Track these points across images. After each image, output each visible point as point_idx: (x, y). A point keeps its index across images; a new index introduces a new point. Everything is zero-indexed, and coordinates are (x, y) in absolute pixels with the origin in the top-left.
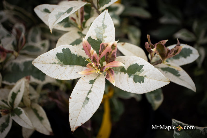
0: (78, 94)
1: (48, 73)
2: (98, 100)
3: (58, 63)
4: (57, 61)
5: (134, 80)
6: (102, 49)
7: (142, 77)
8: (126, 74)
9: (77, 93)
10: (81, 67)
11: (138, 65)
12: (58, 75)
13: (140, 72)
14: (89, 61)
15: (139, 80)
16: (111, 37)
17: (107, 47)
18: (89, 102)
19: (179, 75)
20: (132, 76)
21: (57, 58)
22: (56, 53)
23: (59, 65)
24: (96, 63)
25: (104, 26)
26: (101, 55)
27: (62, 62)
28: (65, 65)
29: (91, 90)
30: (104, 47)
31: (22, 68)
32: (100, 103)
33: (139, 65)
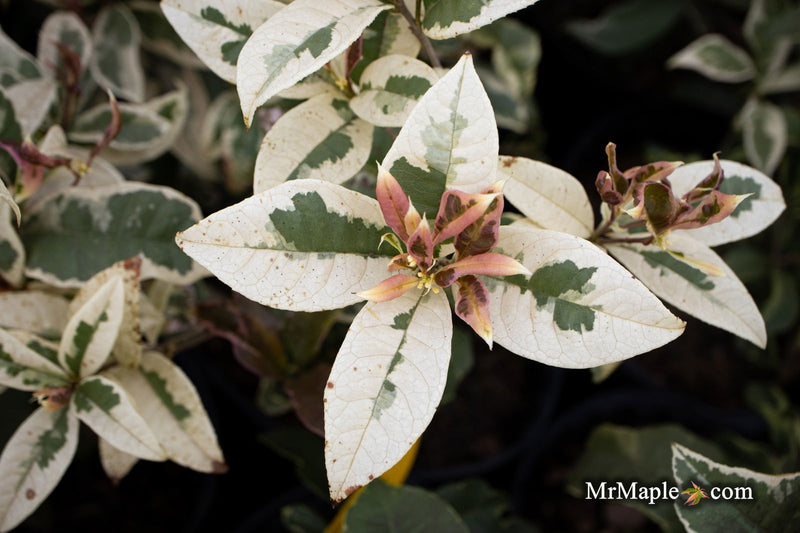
0: (355, 369)
1: (242, 285)
2: (430, 394)
3: (275, 244)
4: (273, 239)
5: (555, 319)
6: (447, 208)
7: (587, 308)
8: (528, 293)
9: (352, 368)
10: (360, 258)
11: (576, 268)
12: (278, 294)
13: (581, 292)
14: (393, 241)
15: (575, 319)
16: (483, 162)
17: (472, 207)
18: (396, 401)
19: (709, 286)
20: (551, 305)
21: (272, 227)
22: (272, 211)
23: (282, 254)
24: (421, 258)
25: (458, 123)
26: (444, 230)
27: (292, 243)
28: (302, 254)
29: (401, 351)
30: (456, 206)
31: (103, 219)
32: (437, 404)
33: (580, 268)
